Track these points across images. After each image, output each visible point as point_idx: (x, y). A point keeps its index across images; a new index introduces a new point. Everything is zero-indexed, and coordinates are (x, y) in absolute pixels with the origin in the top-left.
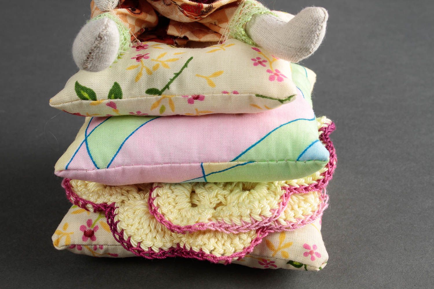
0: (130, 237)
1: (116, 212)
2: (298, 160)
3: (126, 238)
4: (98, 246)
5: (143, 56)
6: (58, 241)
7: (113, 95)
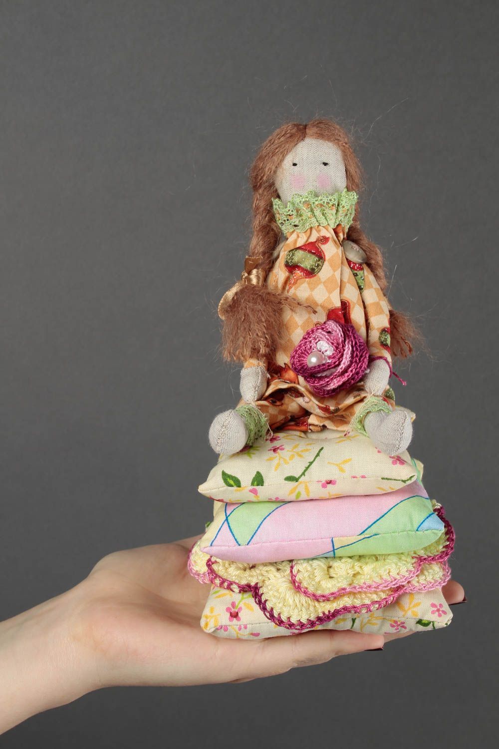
0: (279, 614)
1: (261, 591)
2: (417, 530)
3: (276, 615)
4: (243, 626)
5: (278, 448)
6: (207, 625)
7: (256, 482)
